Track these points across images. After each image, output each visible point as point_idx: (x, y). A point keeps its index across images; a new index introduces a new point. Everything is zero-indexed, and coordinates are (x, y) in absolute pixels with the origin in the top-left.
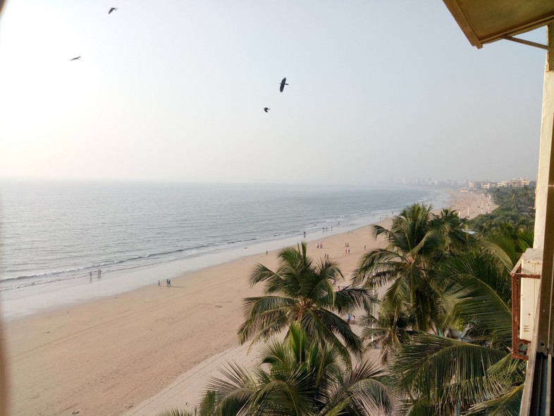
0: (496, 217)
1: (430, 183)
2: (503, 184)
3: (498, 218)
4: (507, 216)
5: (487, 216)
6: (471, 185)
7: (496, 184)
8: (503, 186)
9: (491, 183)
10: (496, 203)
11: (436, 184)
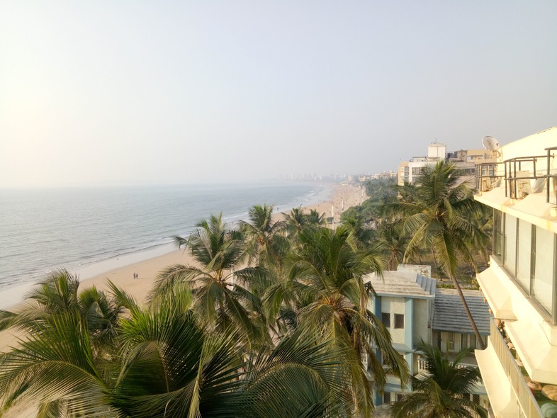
0: (364, 208)
1: (315, 178)
2: (376, 176)
3: (365, 210)
4: (373, 207)
5: (356, 208)
6: (350, 178)
7: (370, 176)
8: (375, 179)
9: (366, 176)
10: (368, 195)
11: (321, 178)
